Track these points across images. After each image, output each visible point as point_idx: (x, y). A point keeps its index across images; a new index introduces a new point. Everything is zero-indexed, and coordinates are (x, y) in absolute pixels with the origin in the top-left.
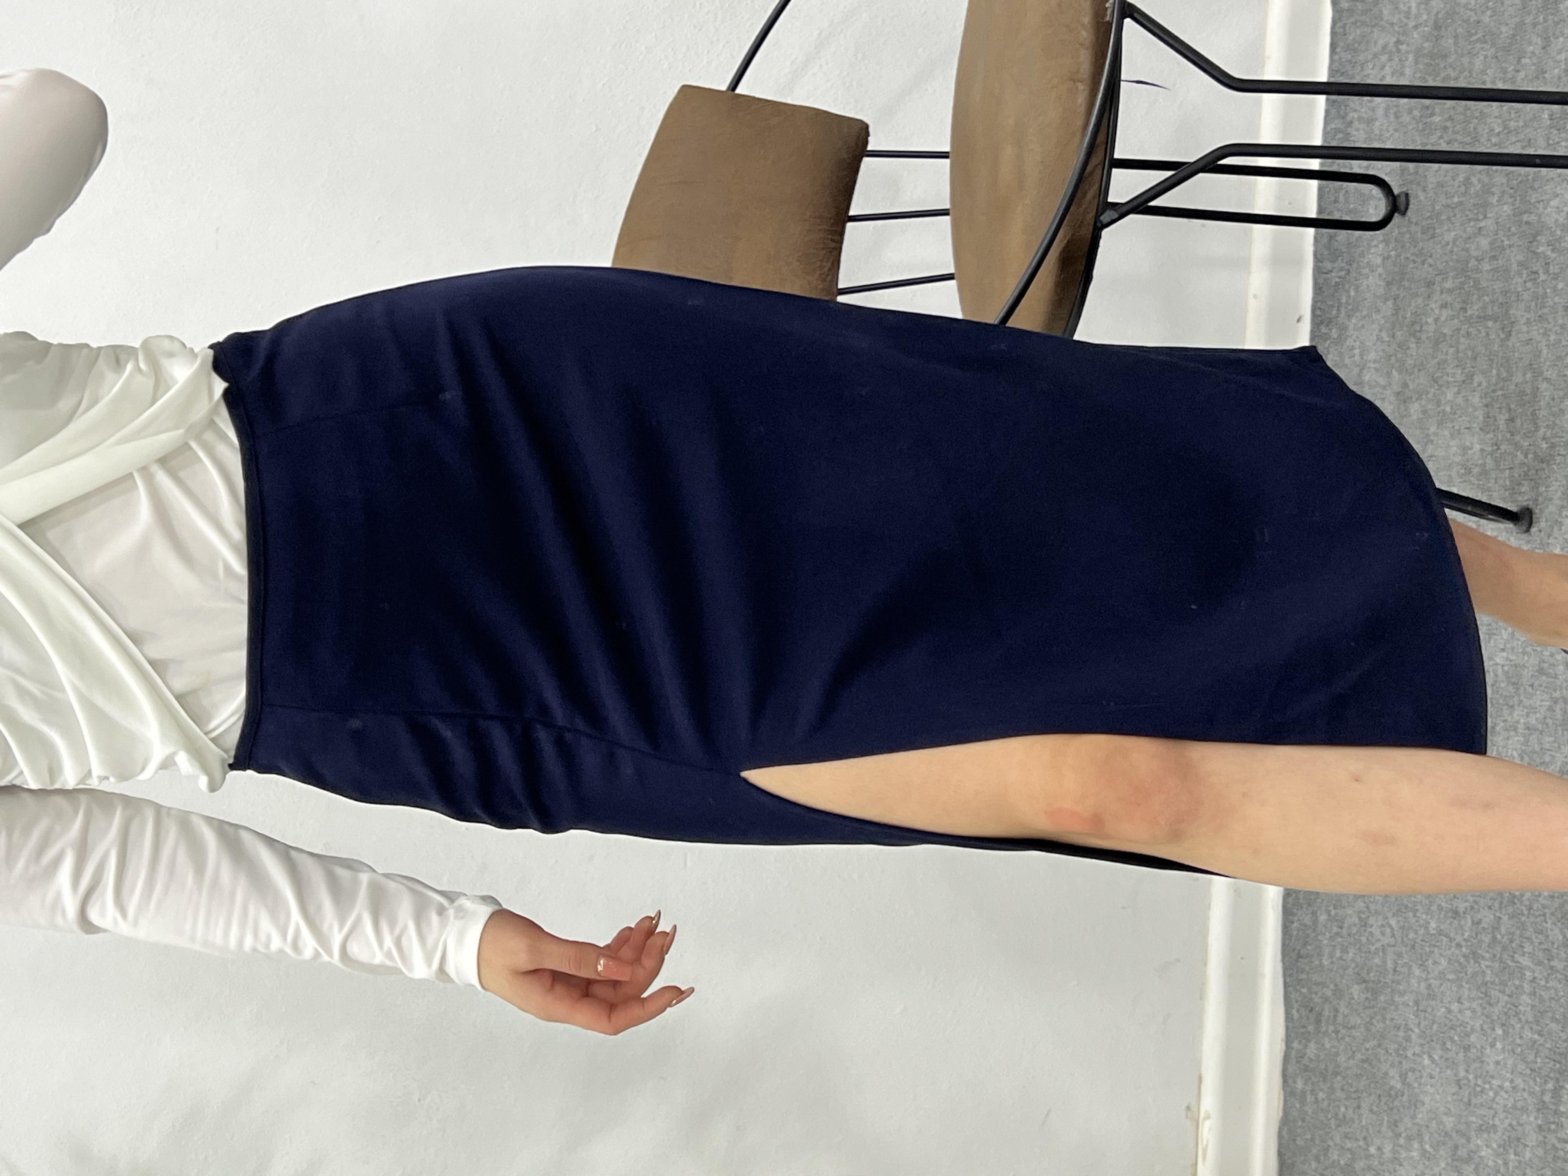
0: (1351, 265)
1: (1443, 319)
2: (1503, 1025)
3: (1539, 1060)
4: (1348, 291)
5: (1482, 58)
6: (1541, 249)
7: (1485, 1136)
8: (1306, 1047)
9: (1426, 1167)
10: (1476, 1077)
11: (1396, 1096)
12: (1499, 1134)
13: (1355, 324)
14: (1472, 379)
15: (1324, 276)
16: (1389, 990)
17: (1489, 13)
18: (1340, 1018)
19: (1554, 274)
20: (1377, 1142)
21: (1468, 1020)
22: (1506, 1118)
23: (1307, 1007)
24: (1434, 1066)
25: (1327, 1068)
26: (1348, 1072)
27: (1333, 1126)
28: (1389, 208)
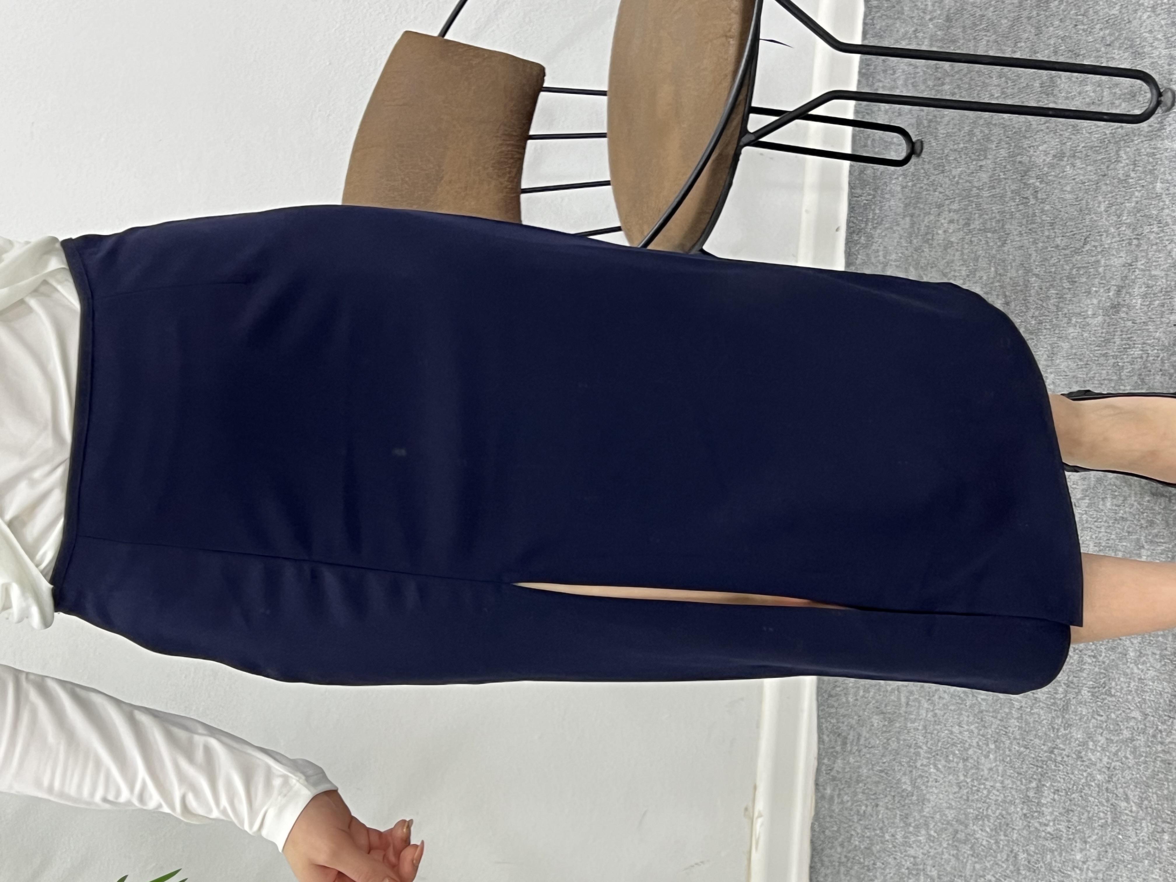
0: (876, 191)
1: (951, 231)
2: (995, 742)
3: (1024, 766)
4: (874, 210)
5: (985, 43)
6: (1031, 181)
7: (980, 822)
8: (834, 762)
9: (931, 847)
10: (973, 780)
11: (907, 796)
12: (992, 821)
13: (879, 234)
14: (975, 274)
15: (855, 199)
16: (903, 718)
17: (991, 9)
18: (862, 741)
19: (1042, 199)
20: (893, 831)
21: (966, 738)
22: (997, 809)
23: (835, 733)
24: (938, 773)
25: (850, 778)
26: (869, 780)
27: (856, 820)
28: (909, 151)
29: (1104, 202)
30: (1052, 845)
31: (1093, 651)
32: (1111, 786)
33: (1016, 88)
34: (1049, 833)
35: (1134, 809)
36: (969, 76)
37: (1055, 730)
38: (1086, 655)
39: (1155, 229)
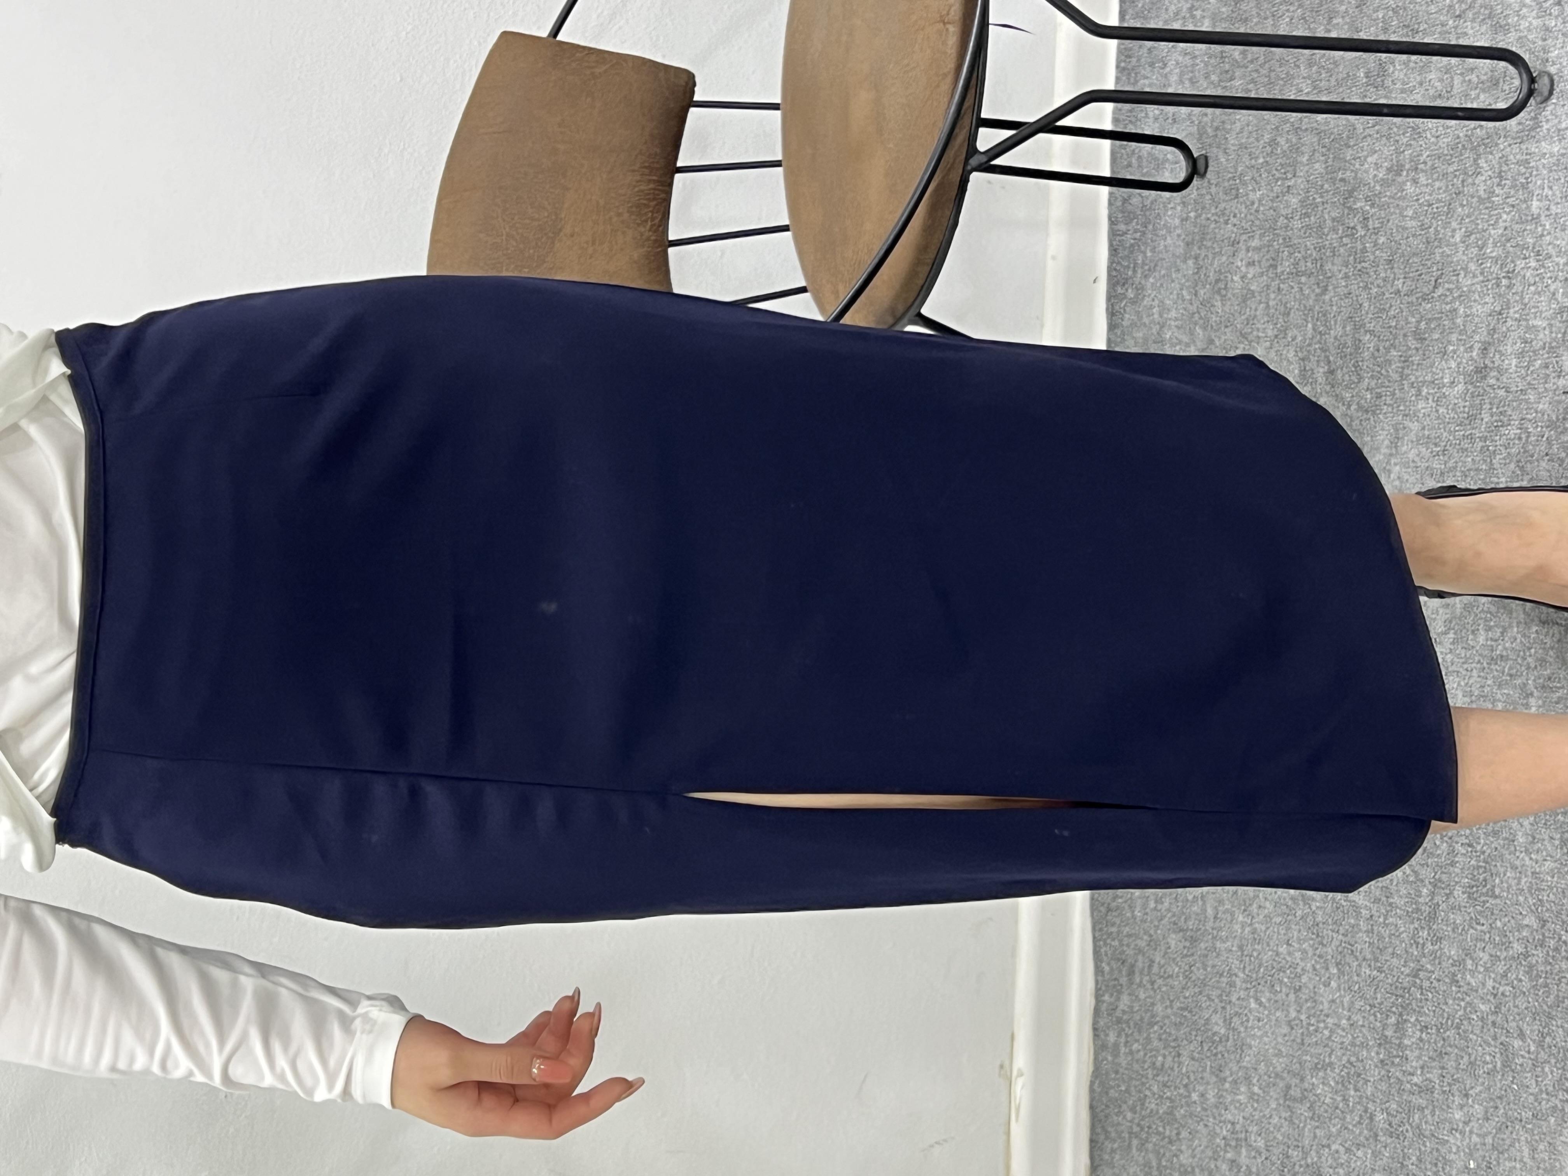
0: (1146, 227)
1: (1250, 276)
2: (1338, 964)
3: (1379, 996)
4: (1144, 253)
5: (1288, 20)
6: (1359, 205)
7: (1321, 1074)
8: (1118, 999)
9: (1255, 1110)
10: (1309, 1017)
11: (1221, 1041)
12: (1337, 1071)
13: (1152, 284)
14: (1286, 334)
15: (1118, 238)
16: (1210, 937)
18: (1155, 969)
19: (1374, 229)
20: (1202, 1088)
21: (1298, 961)
22: (1343, 1054)
23: (1118, 960)
24: (1261, 1009)
25: (1142, 1019)
26: (1166, 1021)
27: (1150, 1076)
28: (1190, 170)
29: (1460, 229)
30: (1421, 1101)
31: (1467, 837)
32: (1499, 1019)
33: (1333, 80)
34: (1416, 1085)
35: (1533, 1049)
36: (1267, 65)
37: (1420, 946)
38: (1457, 843)
39: (1533, 264)
